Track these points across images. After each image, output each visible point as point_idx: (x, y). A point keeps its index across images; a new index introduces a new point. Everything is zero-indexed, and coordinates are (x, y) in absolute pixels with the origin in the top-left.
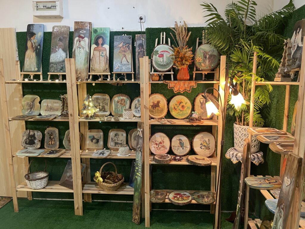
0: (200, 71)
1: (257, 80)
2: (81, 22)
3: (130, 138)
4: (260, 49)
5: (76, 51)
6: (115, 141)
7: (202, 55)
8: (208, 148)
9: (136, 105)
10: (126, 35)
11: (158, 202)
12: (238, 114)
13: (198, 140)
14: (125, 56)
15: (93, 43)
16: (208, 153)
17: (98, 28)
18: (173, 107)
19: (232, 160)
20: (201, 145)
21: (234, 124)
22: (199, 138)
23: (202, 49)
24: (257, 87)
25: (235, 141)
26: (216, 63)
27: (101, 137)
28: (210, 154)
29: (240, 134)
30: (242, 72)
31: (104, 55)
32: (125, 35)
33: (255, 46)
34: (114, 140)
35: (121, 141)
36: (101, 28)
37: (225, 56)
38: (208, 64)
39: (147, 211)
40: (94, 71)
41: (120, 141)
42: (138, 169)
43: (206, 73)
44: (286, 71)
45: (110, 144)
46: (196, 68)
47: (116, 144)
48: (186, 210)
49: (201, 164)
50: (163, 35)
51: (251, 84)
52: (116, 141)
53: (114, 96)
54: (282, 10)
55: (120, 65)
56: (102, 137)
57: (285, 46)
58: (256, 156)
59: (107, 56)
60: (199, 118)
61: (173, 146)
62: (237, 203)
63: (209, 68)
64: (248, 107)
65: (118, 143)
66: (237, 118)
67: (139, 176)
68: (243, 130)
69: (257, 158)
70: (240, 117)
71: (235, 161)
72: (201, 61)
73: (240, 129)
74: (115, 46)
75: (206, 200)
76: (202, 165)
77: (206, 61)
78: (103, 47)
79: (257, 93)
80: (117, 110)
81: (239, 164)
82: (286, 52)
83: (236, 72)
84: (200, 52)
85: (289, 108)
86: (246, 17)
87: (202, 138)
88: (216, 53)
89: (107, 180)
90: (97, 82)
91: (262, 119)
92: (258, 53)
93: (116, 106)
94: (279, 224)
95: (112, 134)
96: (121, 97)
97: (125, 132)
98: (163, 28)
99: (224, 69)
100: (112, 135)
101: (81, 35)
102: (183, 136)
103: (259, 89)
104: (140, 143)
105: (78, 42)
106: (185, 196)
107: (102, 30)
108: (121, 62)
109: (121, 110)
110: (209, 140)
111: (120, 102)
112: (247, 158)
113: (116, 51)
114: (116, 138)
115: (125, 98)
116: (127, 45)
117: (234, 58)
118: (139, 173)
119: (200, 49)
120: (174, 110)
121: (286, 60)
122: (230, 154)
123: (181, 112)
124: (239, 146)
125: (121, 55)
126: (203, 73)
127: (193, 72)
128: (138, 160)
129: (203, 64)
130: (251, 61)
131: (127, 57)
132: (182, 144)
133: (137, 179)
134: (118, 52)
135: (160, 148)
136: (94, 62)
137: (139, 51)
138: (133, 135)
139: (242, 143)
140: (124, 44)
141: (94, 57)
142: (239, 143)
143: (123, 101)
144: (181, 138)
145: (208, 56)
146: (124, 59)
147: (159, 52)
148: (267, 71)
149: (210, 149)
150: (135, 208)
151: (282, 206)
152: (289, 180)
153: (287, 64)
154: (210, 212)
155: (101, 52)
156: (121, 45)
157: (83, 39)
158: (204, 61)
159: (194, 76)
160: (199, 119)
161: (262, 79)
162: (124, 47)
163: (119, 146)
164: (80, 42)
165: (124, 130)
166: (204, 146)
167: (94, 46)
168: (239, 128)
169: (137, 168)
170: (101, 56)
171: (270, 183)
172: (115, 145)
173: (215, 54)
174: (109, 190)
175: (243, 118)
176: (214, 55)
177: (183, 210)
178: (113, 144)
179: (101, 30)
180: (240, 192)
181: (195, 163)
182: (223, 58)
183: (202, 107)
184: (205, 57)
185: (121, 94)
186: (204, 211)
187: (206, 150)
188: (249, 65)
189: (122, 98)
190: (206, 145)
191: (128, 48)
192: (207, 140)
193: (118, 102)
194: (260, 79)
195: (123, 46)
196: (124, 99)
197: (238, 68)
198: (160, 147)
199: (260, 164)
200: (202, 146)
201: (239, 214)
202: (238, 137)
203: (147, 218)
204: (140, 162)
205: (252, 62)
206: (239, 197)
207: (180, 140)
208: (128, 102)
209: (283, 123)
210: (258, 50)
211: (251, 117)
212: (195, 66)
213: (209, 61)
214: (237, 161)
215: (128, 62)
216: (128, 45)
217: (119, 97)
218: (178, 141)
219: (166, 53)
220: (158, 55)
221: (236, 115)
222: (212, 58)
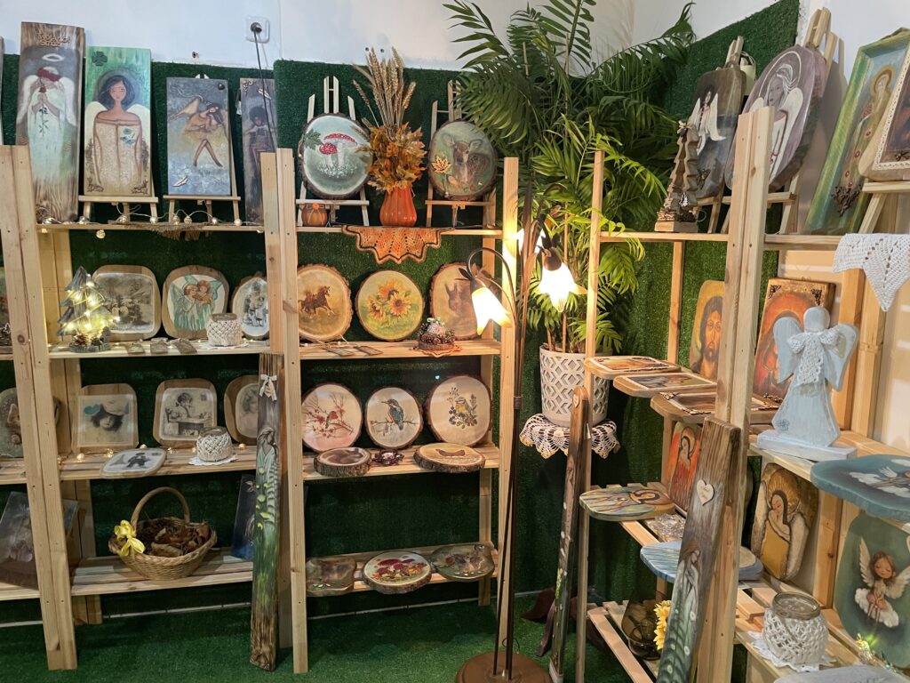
0: (447, 199)
1: (605, 228)
3: (230, 407)
4: (612, 143)
5: (30, 123)
6: (179, 419)
7: (451, 152)
8: (471, 420)
9: (248, 300)
10: (206, 77)
11: (333, 594)
12: (552, 322)
13: (443, 399)
14: (207, 144)
15: (91, 98)
16: (472, 433)
17: (108, 48)
18: (369, 305)
19: (539, 450)
21: (542, 350)
22: (445, 394)
23: (449, 135)
24: (604, 246)
25: (545, 395)
26: (489, 178)
27: (127, 406)
28: (476, 436)
29: (559, 377)
30: (562, 205)
31: (135, 138)
32: (202, 77)
33: (599, 136)
34: (174, 415)
35: (201, 417)
36: (121, 49)
37: (517, 159)
38: (466, 180)
39: (299, 626)
40: (99, 189)
41: (195, 417)
42: (265, 502)
43: (463, 205)
44: (685, 204)
45: (163, 430)
46: (435, 189)
47: (183, 427)
48: (410, 607)
49: (457, 467)
50: (332, 88)
51: (587, 240)
52: (184, 419)
53: (173, 273)
54: (662, 41)
55: (191, 174)
56: (133, 407)
57: (680, 139)
58: (601, 434)
59: (143, 143)
60: (447, 335)
61: (372, 422)
62: (557, 567)
63: (469, 192)
64: (582, 301)
65: (188, 424)
66: (549, 333)
68: (566, 364)
69: (603, 439)
70: (557, 331)
71: (546, 451)
72: (448, 169)
73: (558, 363)
74: (173, 111)
75: (471, 567)
76: (460, 470)
77: (461, 172)
78: (128, 111)
79: (606, 263)
80: (185, 318)
81: (559, 458)
82: (683, 155)
83: (549, 206)
84: (445, 144)
85: (682, 303)
86: (570, 51)
87: (455, 392)
88: (486, 149)
89: (160, 546)
90: (111, 226)
91: (614, 334)
92: (607, 155)
93: (180, 304)
94: (688, 605)
95: (166, 397)
96: (195, 276)
97: (212, 387)
98: (329, 65)
99: (512, 197)
100: (167, 400)
101: (45, 68)
102: (400, 390)
103: (608, 252)
104: (268, 420)
105: (37, 92)
106: (410, 565)
107: (124, 55)
108: (195, 164)
109: (197, 317)
110: (472, 397)
111: (192, 293)
112: (583, 440)
113: (174, 129)
114: (181, 410)
115: (208, 279)
116: (213, 110)
117: (544, 164)
118: (269, 513)
119: (445, 134)
120: (372, 314)
121: (685, 175)
122: (533, 432)
123: (395, 320)
124: (556, 410)
125: (192, 141)
126: (455, 204)
127: (427, 202)
128: (265, 473)
129: (453, 181)
130: (585, 174)
131: (215, 148)
132: (396, 415)
133: (261, 532)
134: (182, 131)
135: (331, 431)
136: (99, 161)
137: (255, 129)
138: (240, 396)
139: (564, 400)
140: (203, 107)
141: (97, 144)
142: (556, 401)
143: (203, 289)
144: (394, 397)
145: (465, 158)
146: (205, 152)
147: (321, 138)
148: (628, 204)
149: (475, 422)
150: (258, 621)
151: (694, 558)
152: (709, 487)
153: (686, 186)
154: (477, 601)
155: (121, 129)
156: (191, 109)
157: (56, 83)
158: (456, 171)
159: (429, 215)
160: (448, 340)
161: (619, 225)
162: (203, 115)
163: (193, 434)
164: (43, 90)
165: (208, 383)
166: (462, 415)
167: (94, 108)
168: (555, 359)
169: (261, 498)
170: (121, 142)
171: (642, 501)
172: (180, 433)
173: (487, 152)
174: (167, 577)
175: (564, 333)
176: (484, 156)
177: (402, 607)
178: (174, 427)
179: (120, 56)
180: (566, 536)
181: (441, 465)
182: (511, 165)
183: (452, 302)
184: (460, 160)
185: (194, 267)
186: (461, 601)
187: (466, 426)
188: (582, 185)
189: (198, 278)
190: (465, 412)
191: (217, 120)
192: (467, 397)
193: (186, 292)
194: (612, 225)
195: (199, 111)
196: (205, 282)
197: (553, 192)
198: (331, 427)
199: (611, 453)
200: (454, 417)
201: (565, 594)
202: (554, 384)
203: (300, 645)
204: (271, 477)
205: (588, 178)
206: (562, 550)
207: (391, 402)
208: (222, 292)
209: (666, 344)
210: (607, 147)
211: (591, 328)
212: (430, 185)
213: (470, 173)
214: (554, 452)
215: (219, 164)
216: (218, 112)
217: (189, 277)
218: (387, 407)
219: (344, 141)
220: (317, 147)
221: (546, 324)
222: (478, 163)
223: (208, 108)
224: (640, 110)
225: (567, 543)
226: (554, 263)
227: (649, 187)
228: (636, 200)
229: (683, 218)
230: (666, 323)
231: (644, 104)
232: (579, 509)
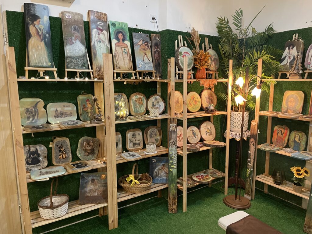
2: (97, 12)
3: (146, 136)
5: (96, 45)
6: (133, 142)
8: (211, 134)
9: (153, 103)
10: (142, 33)
14: (146, 54)
15: (113, 38)
17: (116, 22)
18: (189, 102)
20: (206, 132)
22: (204, 127)
27: (119, 139)
28: (213, 138)
31: (127, 52)
32: (140, 33)
33: (266, 55)
34: (132, 141)
35: (139, 140)
36: (119, 22)
38: (214, 66)
40: (119, 68)
41: (137, 141)
42: (173, 162)
44: (301, 72)
45: (129, 145)
47: (135, 144)
50: (180, 38)
52: (134, 142)
53: (132, 95)
55: (143, 64)
56: (121, 139)
59: (129, 54)
61: (188, 137)
63: (215, 69)
65: (136, 143)
66: (233, 107)
67: (175, 168)
71: (238, 139)
73: (239, 115)
74: (135, 43)
77: (213, 63)
78: (124, 43)
80: (137, 109)
87: (206, 126)
90: (129, 80)
93: (135, 105)
95: (129, 135)
96: (138, 96)
97: (141, 131)
100: (129, 136)
101: (99, 27)
102: (194, 127)
104: (173, 137)
105: (97, 35)
106: (204, 176)
107: (121, 24)
108: (143, 61)
109: (139, 109)
110: (210, 127)
111: (138, 101)
112: (257, 134)
113: (136, 49)
114: (133, 139)
115: (141, 97)
116: (146, 43)
120: (190, 105)
123: (195, 106)
125: (142, 53)
128: (172, 154)
129: (212, 66)
131: (148, 56)
132: (194, 134)
133: (172, 172)
134: (139, 50)
135: (180, 140)
136: (118, 60)
137: (155, 50)
138: (149, 133)
139: (240, 125)
140: (144, 43)
141: (117, 53)
143: (140, 100)
144: (193, 129)
146: (145, 57)
147: (182, 53)
149: (212, 134)
150: (171, 199)
155: (123, 49)
156: (140, 43)
157: (102, 32)
162: (144, 45)
163: (137, 146)
164: (99, 34)
165: (140, 130)
166: (209, 133)
169: (171, 161)
170: (124, 53)
172: (134, 146)
176: (217, 59)
178: (132, 145)
179: (120, 24)
184: (212, 60)
185: (137, 93)
187: (210, 136)
189: (139, 96)
191: (147, 47)
193: (136, 101)
195: (143, 44)
196: (140, 98)
198: (180, 139)
201: (252, 174)
202: (237, 121)
203: (185, 203)
207: (192, 130)
208: (145, 100)
215: (149, 61)
216: (147, 44)
217: (136, 96)
218: (192, 132)
219: (187, 54)
220: (182, 56)
223: (145, 43)
226: (259, 87)
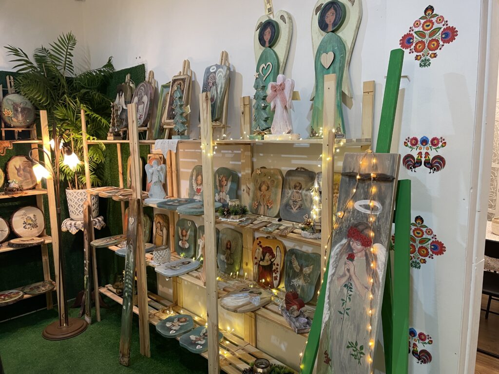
0: (12, 128)
1: (89, 139)
4: (87, 107)
7: (12, 107)
8: (35, 226)
12: (70, 178)
13: (18, 219)
16: (36, 232)
19: (70, 232)
20: (24, 224)
21: (67, 190)
22: (19, 216)
23: (10, 100)
24: (89, 146)
25: (71, 209)
26: (32, 117)
28: (38, 233)
29: (76, 200)
30: (69, 130)
33: (82, 105)
37: (46, 111)
38: (21, 119)
43: (20, 130)
44: (116, 130)
46: (5, 123)
51: (81, 143)
57: (112, 109)
58: (97, 220)
60: (20, 187)
62: (84, 275)
64: (83, 168)
66: (69, 183)
68: (79, 194)
69: (98, 223)
70: (73, 182)
71: (74, 231)
72: (11, 114)
73: (75, 194)
75: (43, 289)
77: (18, 115)
79: (91, 152)
81: (80, 233)
82: (114, 114)
83: (63, 130)
84: (8, 104)
86: (65, 68)
87: (25, 214)
88: (29, 106)
91: (98, 180)
92: (86, 112)
99: (45, 126)
103: (91, 148)
106: (12, 294)
110: (34, 215)
112: (90, 222)
117: (59, 114)
119: (8, 99)
121: (115, 121)
122: (67, 225)
124: (76, 214)
126: (16, 130)
127: (2, 129)
129: (14, 119)
130: (78, 118)
139: (79, 210)
142: (76, 211)
145: (19, 110)
148: (97, 130)
149: (37, 226)
153: (116, 125)
158: (15, 116)
159: (3, 134)
160: (20, 189)
161: (94, 137)
166: (30, 224)
173: (29, 107)
175: (76, 182)
176: (29, 109)
180: (86, 262)
182: (43, 114)
183: (19, 174)
187: (33, 229)
188: (77, 122)
190: (31, 222)
192: (31, 216)
194: (91, 138)
197: (64, 125)
199: (102, 228)
200: (25, 226)
202: (74, 203)
205: (79, 120)
206: (85, 268)
210: (85, 109)
211: (88, 178)
212: (2, 121)
213: (22, 116)
214: (77, 231)
221: (68, 179)
222: (26, 112)
224: (97, 96)
225: (87, 264)
226: (69, 152)
227: (103, 124)
228: (100, 128)
229: (117, 135)
230: (118, 174)
231: (98, 94)
232: (91, 247)
